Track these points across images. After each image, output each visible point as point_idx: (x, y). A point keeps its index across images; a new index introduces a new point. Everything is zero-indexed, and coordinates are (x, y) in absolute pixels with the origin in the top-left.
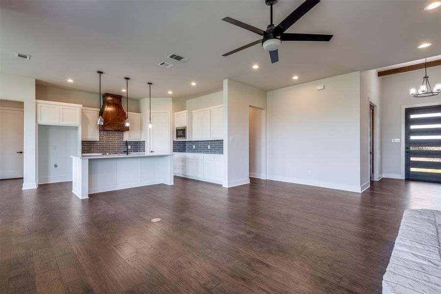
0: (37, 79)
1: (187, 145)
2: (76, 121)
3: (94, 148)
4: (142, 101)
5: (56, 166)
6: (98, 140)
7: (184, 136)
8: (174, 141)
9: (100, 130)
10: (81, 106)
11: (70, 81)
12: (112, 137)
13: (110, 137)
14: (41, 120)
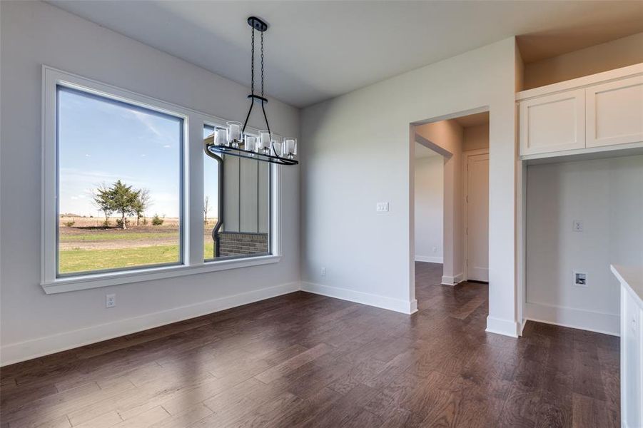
0: (522, 33)
5: (581, 280)
14: (528, 146)
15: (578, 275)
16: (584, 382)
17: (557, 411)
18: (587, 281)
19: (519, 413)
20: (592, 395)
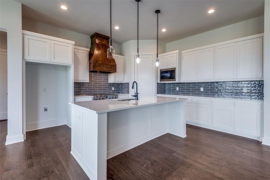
0: (24, 4)
1: (167, 87)
2: (68, 60)
3: (84, 89)
4: (125, 45)
5: (46, 110)
6: (88, 81)
7: (172, 77)
8: (158, 83)
9: (90, 72)
10: (73, 43)
11: (64, 7)
12: (99, 79)
13: (97, 79)
14: (29, 56)
15: (45, 108)
16: (56, 144)
17: (53, 158)
18: (48, 110)
19: (42, 167)
20: (60, 147)
